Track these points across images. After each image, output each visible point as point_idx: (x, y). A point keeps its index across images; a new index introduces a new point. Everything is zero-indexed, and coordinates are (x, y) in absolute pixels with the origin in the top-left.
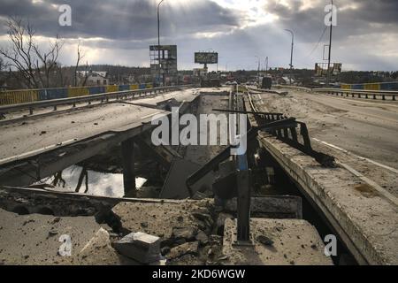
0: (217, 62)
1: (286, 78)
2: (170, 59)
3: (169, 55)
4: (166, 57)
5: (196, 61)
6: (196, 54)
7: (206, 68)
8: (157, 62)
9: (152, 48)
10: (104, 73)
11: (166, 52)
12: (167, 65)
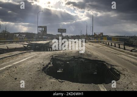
0: (66, 32)
1: (91, 38)
2: (44, 31)
3: (44, 29)
4: (43, 30)
5: (58, 32)
6: (58, 29)
7: (62, 34)
8: (40, 32)
9: (38, 27)
10: (25, 35)
11: (43, 28)
12: (43, 32)
